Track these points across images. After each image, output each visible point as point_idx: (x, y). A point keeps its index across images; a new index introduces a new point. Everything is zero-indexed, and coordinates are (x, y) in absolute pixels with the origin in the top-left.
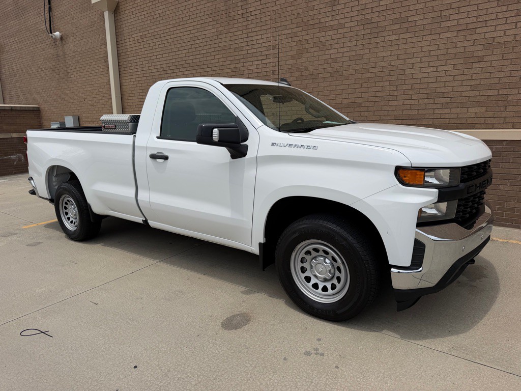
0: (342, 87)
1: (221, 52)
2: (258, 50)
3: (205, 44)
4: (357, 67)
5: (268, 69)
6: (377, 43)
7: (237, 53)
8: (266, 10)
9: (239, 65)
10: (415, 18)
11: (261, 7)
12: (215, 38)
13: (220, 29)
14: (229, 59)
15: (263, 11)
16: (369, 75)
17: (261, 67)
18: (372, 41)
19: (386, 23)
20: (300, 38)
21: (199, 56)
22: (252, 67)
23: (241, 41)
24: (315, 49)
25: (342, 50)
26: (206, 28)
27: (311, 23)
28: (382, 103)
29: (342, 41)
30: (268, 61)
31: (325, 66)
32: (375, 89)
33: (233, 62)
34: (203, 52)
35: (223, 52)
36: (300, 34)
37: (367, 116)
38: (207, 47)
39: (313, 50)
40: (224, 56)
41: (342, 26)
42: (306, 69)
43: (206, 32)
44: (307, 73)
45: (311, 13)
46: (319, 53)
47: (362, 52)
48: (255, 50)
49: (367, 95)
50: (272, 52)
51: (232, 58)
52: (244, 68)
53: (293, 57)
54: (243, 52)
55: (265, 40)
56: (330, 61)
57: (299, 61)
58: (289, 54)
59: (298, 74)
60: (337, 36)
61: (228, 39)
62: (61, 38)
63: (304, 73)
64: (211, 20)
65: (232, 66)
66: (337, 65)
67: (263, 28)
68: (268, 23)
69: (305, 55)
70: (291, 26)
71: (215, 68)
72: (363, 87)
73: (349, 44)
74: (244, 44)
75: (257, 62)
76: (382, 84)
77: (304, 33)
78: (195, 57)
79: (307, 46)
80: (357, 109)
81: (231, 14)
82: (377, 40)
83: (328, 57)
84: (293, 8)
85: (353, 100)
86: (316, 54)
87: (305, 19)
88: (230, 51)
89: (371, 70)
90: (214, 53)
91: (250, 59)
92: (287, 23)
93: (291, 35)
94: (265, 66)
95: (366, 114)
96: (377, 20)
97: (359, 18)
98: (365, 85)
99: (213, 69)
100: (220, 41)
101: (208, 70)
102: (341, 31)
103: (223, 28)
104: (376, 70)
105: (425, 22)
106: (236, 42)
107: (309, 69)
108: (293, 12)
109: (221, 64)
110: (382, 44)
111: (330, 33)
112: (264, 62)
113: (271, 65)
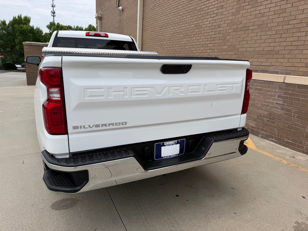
0: (265, 37)
1: (191, 13)
2: (212, 10)
3: (183, 8)
4: (279, 20)
5: (216, 24)
7: (199, 13)
9: (200, 22)
12: (188, 3)
16: (289, 27)
17: (212, 22)
21: (179, 17)
22: (207, 23)
23: (203, 4)
24: (249, 7)
28: (296, 52)
30: (217, 18)
31: (254, 20)
32: (291, 39)
33: (196, 20)
34: (181, 14)
37: (282, 63)
38: (184, 10)
39: (247, 7)
40: (192, 15)
42: (241, 23)
44: (241, 26)
46: (252, 10)
47: (285, 7)
48: (210, 10)
49: (284, 44)
50: (220, 10)
51: (196, 17)
52: (202, 24)
53: (233, 14)
54: (203, 12)
55: (216, 2)
57: (237, 17)
58: (231, 11)
59: (235, 27)
61: (196, 3)
62: (122, 10)
63: (239, 26)
65: (196, 22)
66: (264, 18)
69: (242, 12)
72: (282, 37)
74: (204, 6)
75: (210, 19)
76: (298, 34)
78: (176, 17)
80: (275, 56)
83: (258, 12)
85: (272, 48)
86: (249, 10)
88: (196, 12)
89: (291, 22)
90: (187, 14)
91: (206, 17)
94: (214, 21)
95: (282, 60)
98: (284, 35)
100: (191, 5)
101: (182, 26)
104: (295, 22)
106: (200, 5)
107: (243, 23)
109: (190, 21)
112: (214, 18)
113: (218, 20)
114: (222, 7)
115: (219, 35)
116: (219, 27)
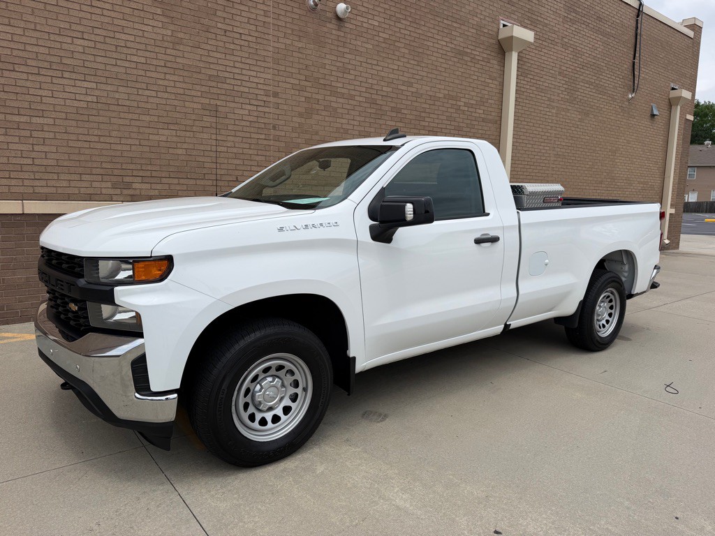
1: (181, 73)
2: (251, 91)
3: (143, 47)
5: (266, 121)
6: (381, 125)
8: (265, 42)
10: (405, 112)
11: (256, 34)
12: (166, 44)
13: (181, 35)
14: (198, 87)
15: (259, 40)
17: (255, 114)
18: (378, 121)
19: (387, 108)
20: (309, 95)
21: (127, 64)
22: (241, 112)
23: (221, 68)
25: (352, 122)
26: (146, 21)
27: (322, 81)
29: (352, 112)
30: (267, 110)
33: (204, 95)
34: (135, 59)
35: (186, 74)
36: (308, 89)
38: (148, 54)
39: (324, 113)
40: (187, 80)
41: (352, 97)
42: (317, 133)
43: (145, 28)
45: (322, 71)
46: (331, 119)
48: (247, 90)
50: (271, 99)
51: (203, 89)
53: (300, 115)
54: (226, 86)
55: (262, 81)
56: (342, 131)
57: (308, 121)
58: (296, 109)
59: (308, 136)
60: (348, 107)
61: (198, 57)
64: (159, 11)
67: (259, 63)
68: (267, 59)
70: (298, 76)
71: (166, 95)
73: (358, 118)
74: (227, 75)
77: (313, 90)
79: (317, 107)
81: (206, 22)
82: (382, 122)
83: (339, 125)
84: (300, 55)
86: (327, 119)
87: (315, 75)
88: (200, 76)
90: (165, 70)
91: (237, 99)
92: (294, 71)
93: (298, 87)
94: (262, 115)
96: (381, 103)
97: (368, 95)
99: (160, 94)
100: (180, 54)
101: (147, 93)
102: (351, 102)
103: (187, 37)
105: (411, 117)
108: (301, 61)
109: (181, 91)
110: (383, 127)
111: (341, 100)
112: (260, 109)
113: (271, 116)
114: (276, 95)
115: (277, 144)
116: (274, 128)
